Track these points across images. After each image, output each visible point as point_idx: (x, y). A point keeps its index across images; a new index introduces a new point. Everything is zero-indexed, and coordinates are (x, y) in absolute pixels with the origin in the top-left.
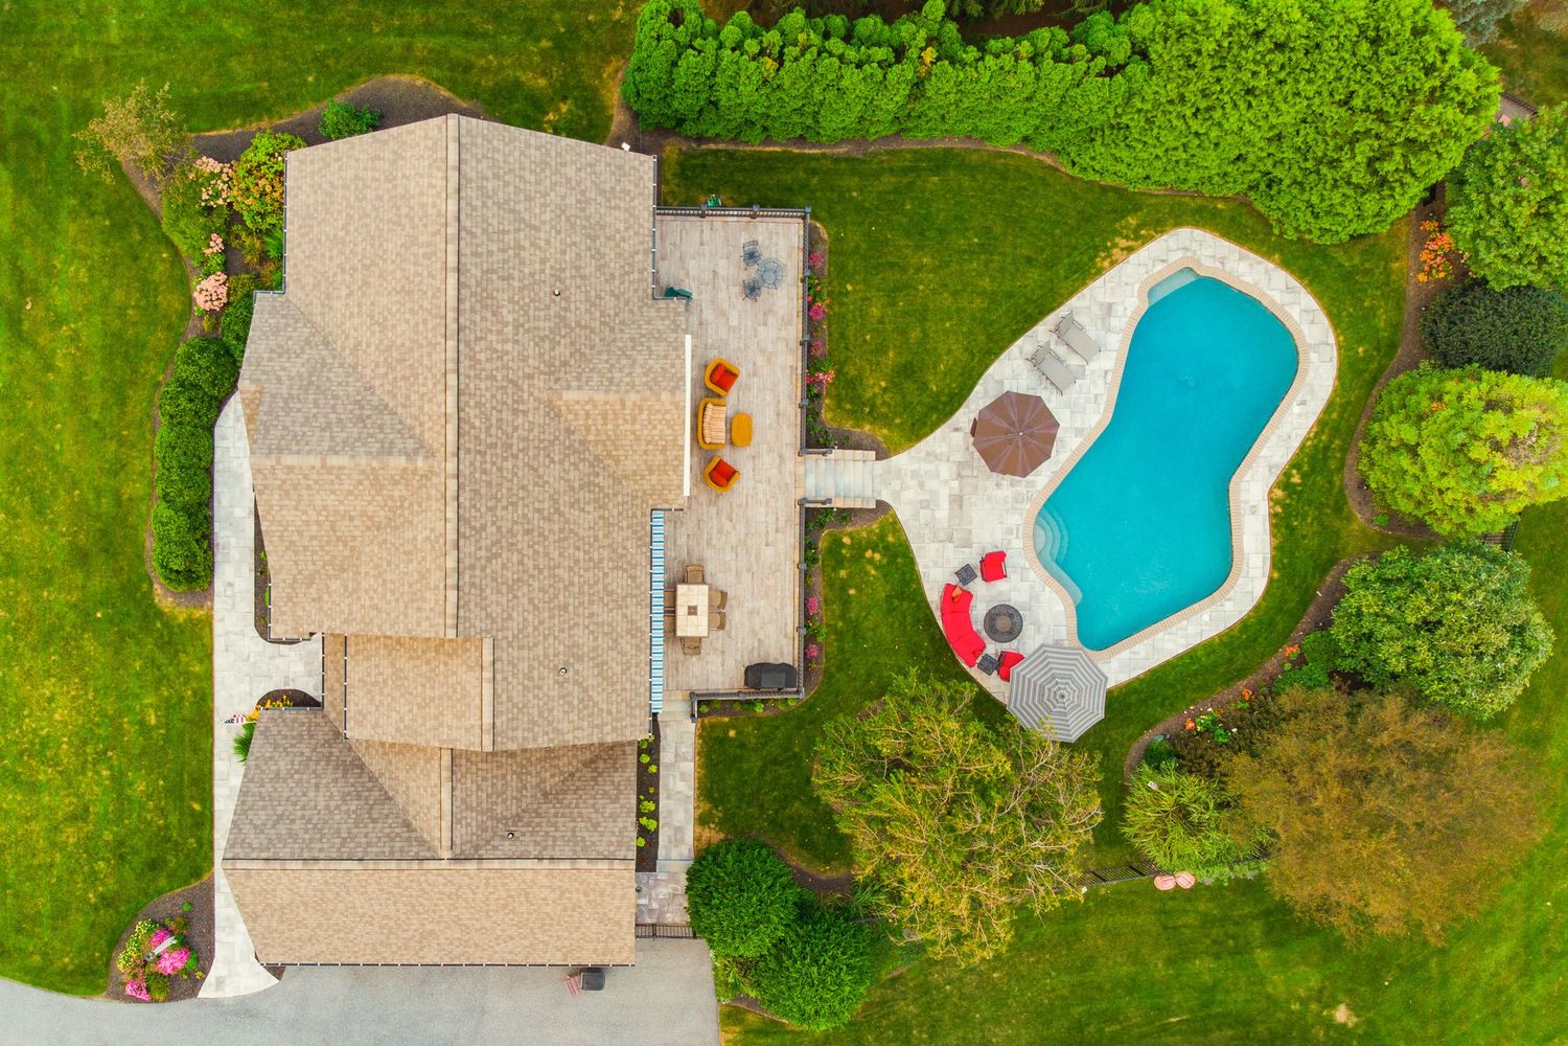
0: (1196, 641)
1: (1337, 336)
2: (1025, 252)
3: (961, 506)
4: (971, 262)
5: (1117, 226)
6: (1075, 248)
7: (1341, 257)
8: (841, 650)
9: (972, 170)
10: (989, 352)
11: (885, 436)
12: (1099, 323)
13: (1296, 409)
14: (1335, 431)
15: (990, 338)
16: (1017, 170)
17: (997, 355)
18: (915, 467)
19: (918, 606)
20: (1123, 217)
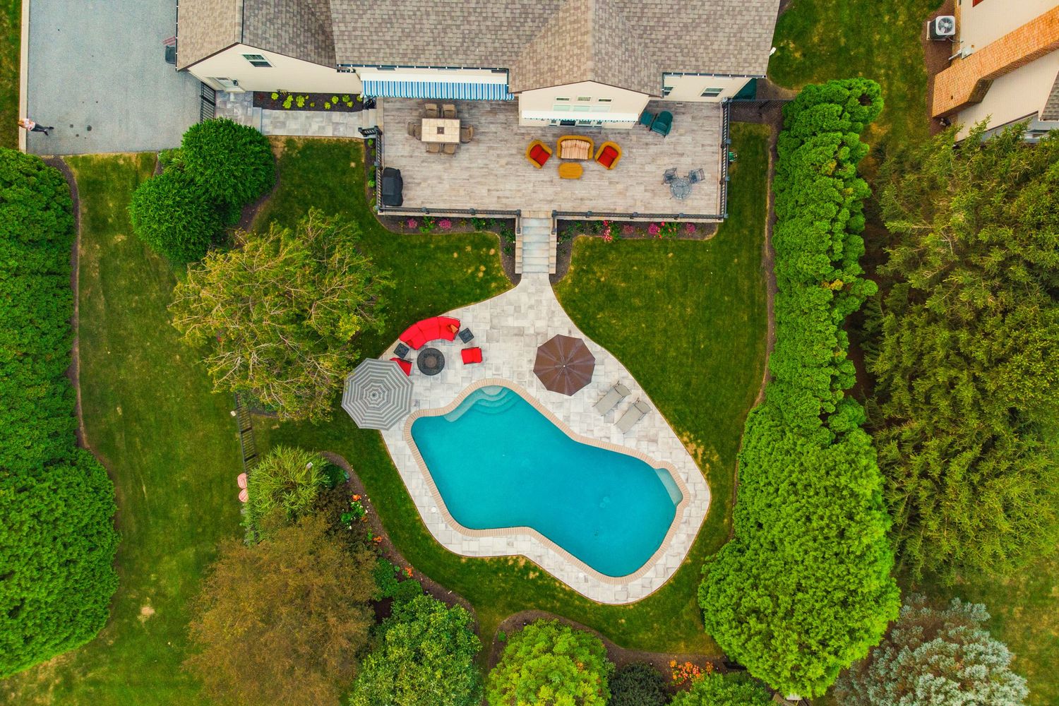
0: (417, 503)
1: (633, 604)
2: (694, 381)
3: (516, 335)
4: (688, 342)
5: (712, 447)
6: (696, 416)
7: (689, 606)
8: (414, 246)
9: (753, 345)
10: (624, 355)
11: (566, 281)
12: (642, 434)
13: (581, 575)
14: (566, 603)
15: (634, 356)
16: (752, 377)
17: (622, 361)
18: (544, 303)
19: (444, 304)
20: (718, 452)
